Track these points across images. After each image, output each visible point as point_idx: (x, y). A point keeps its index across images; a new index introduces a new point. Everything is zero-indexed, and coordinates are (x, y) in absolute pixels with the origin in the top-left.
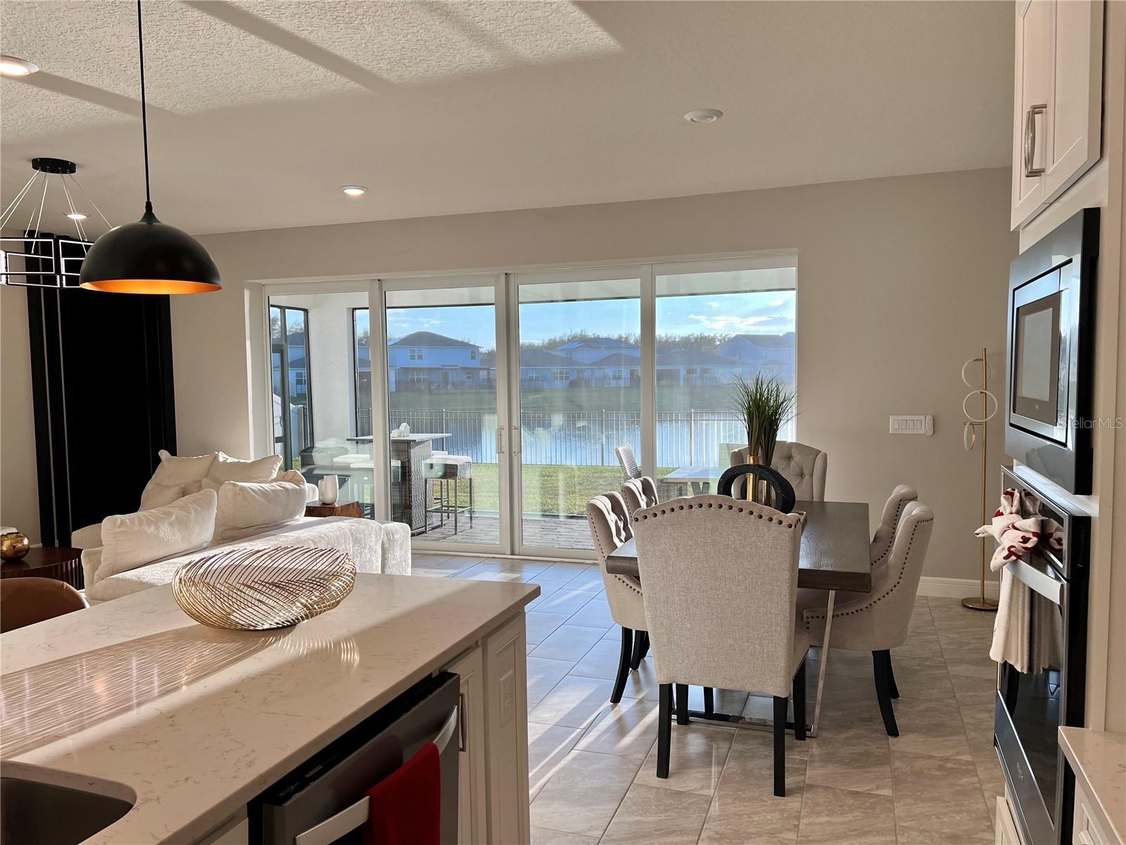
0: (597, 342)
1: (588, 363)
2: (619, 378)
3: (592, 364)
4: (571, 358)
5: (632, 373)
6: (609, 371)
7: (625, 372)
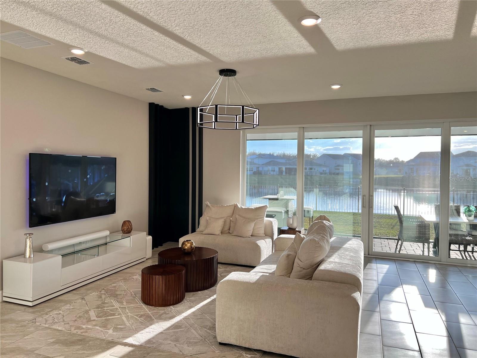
0: (264, 156)
1: (261, 164)
2: (274, 171)
3: (262, 165)
4: (253, 162)
5: (279, 168)
6: (270, 168)
7: (277, 169)
